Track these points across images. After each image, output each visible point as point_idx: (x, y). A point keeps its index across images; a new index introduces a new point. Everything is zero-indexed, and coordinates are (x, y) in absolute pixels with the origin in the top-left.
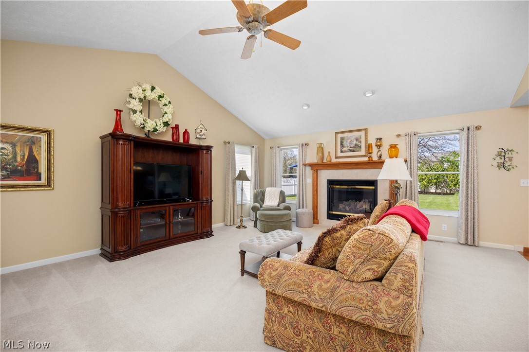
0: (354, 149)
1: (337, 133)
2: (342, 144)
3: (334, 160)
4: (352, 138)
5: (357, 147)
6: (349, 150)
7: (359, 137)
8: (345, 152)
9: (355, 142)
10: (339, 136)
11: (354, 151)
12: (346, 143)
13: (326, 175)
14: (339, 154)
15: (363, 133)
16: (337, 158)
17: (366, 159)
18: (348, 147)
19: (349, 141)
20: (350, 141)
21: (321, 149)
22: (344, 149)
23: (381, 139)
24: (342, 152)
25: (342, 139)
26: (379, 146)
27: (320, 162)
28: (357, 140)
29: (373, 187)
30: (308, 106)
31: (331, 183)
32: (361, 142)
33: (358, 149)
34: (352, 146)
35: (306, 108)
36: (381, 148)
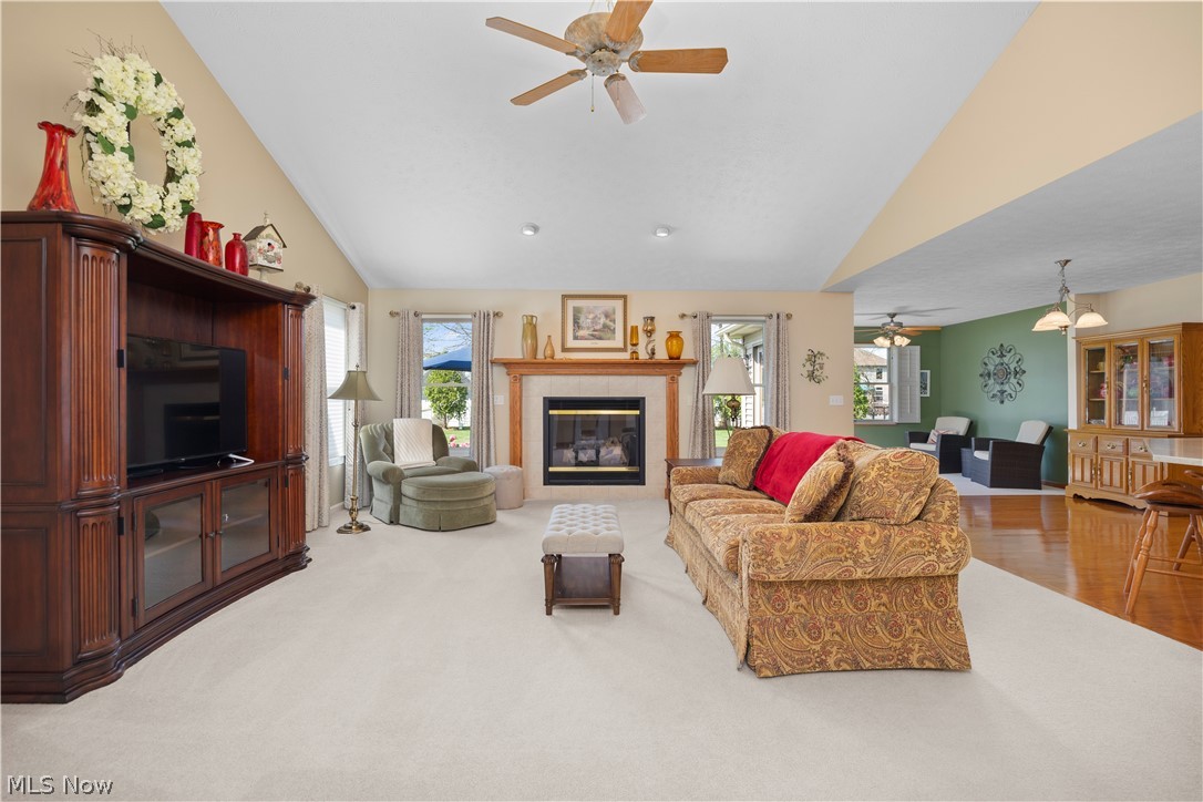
0: (602, 334)
1: (565, 297)
2: (576, 322)
3: (560, 356)
4: (598, 312)
5: (607, 331)
6: (592, 335)
7: (611, 311)
8: (583, 338)
9: (603, 320)
10: (571, 304)
11: (600, 338)
12: (585, 321)
13: (541, 387)
14: (571, 343)
15: (619, 304)
16: (565, 349)
17: (625, 356)
18: (588, 328)
19: (591, 316)
20: (594, 318)
21: (531, 327)
22: (581, 333)
23: (652, 319)
24: (576, 338)
25: (577, 311)
26: (650, 333)
27: (528, 358)
28: (607, 316)
29: (638, 412)
30: (536, 229)
31: (551, 403)
32: (614, 321)
33: (609, 335)
34: (598, 327)
35: (529, 233)
36: (653, 337)
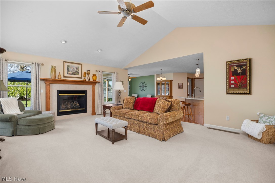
0: (75, 73)
1: (64, 62)
2: (68, 69)
3: (63, 78)
4: (74, 67)
5: (77, 73)
6: (72, 73)
7: (78, 67)
8: (70, 74)
9: (75, 70)
10: (66, 64)
11: (75, 74)
12: (70, 69)
13: (56, 88)
14: (66, 75)
15: (80, 66)
16: (64, 77)
17: (82, 80)
18: (71, 71)
19: (72, 68)
20: (73, 69)
21: (54, 69)
22: (69, 72)
23: (89, 71)
24: (68, 74)
25: (68, 67)
26: (88, 74)
27: (53, 78)
28: (77, 69)
29: (85, 94)
30: (66, 42)
31: (59, 92)
32: (79, 70)
33: (77, 74)
34: (74, 71)
35: (64, 42)
36: (89, 75)
